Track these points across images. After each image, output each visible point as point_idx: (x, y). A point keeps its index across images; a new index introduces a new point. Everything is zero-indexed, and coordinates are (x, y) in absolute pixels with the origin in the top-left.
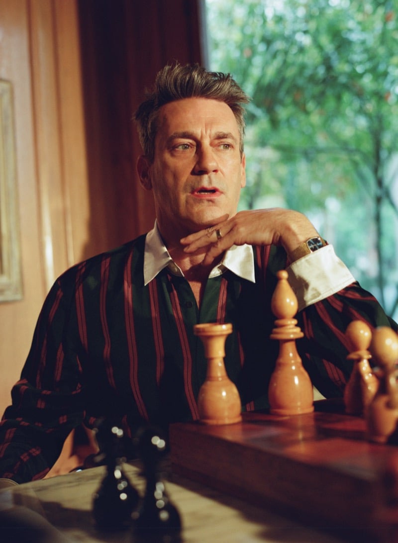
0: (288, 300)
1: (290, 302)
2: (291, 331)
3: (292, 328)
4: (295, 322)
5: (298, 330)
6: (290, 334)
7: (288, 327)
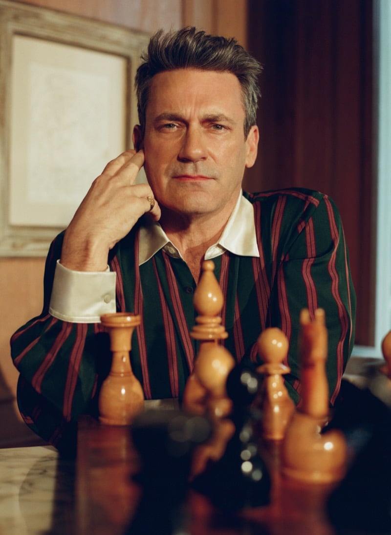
0: (210, 295)
1: (212, 298)
2: (210, 330)
3: (215, 327)
4: (218, 319)
5: (222, 329)
6: (208, 333)
7: (209, 325)
